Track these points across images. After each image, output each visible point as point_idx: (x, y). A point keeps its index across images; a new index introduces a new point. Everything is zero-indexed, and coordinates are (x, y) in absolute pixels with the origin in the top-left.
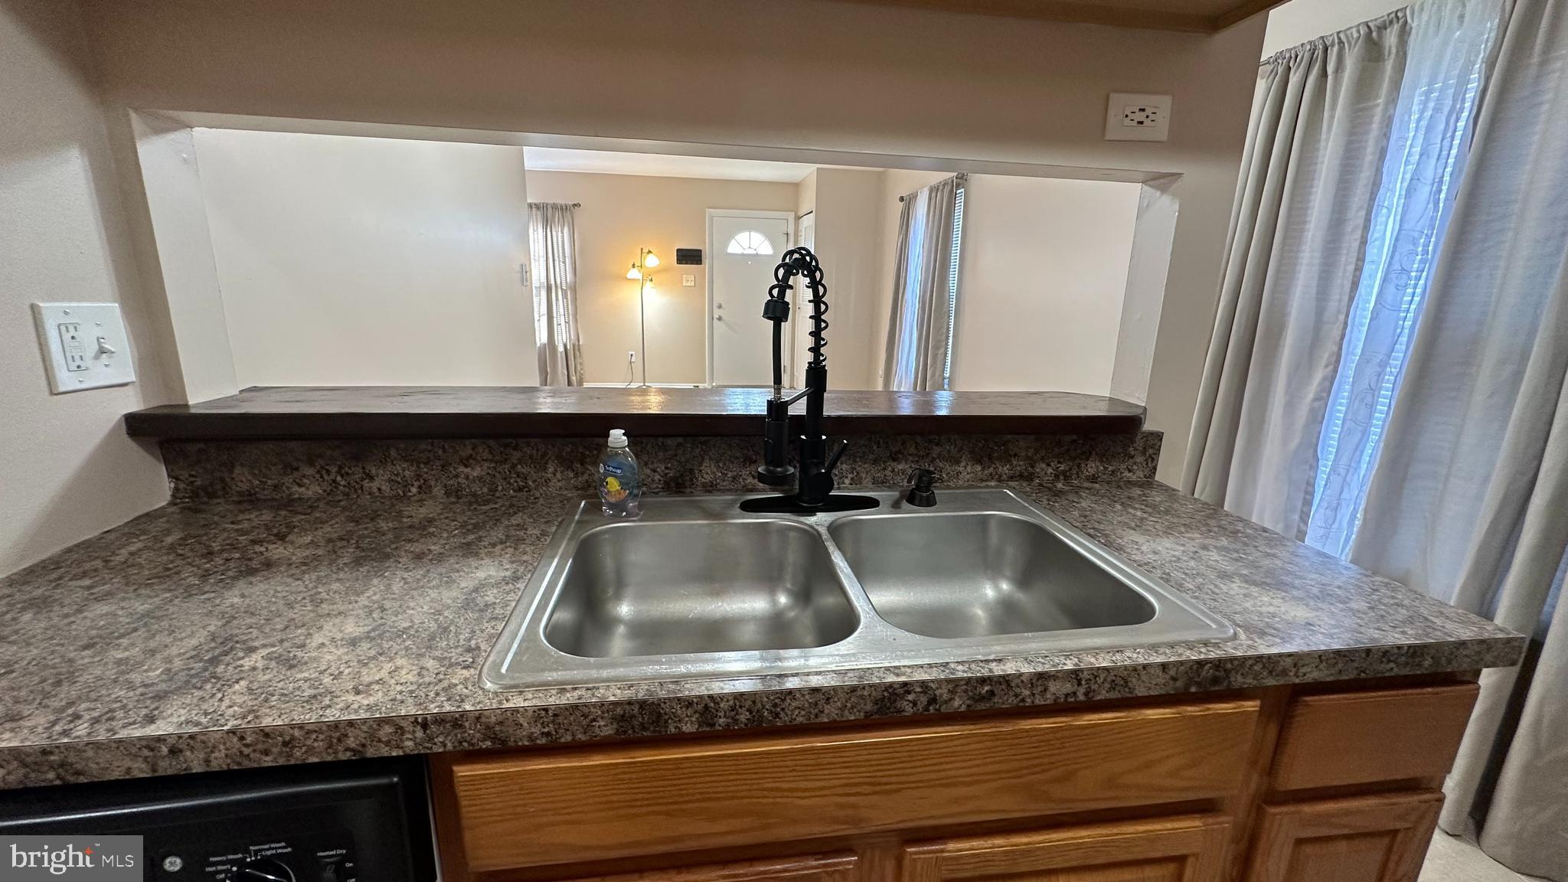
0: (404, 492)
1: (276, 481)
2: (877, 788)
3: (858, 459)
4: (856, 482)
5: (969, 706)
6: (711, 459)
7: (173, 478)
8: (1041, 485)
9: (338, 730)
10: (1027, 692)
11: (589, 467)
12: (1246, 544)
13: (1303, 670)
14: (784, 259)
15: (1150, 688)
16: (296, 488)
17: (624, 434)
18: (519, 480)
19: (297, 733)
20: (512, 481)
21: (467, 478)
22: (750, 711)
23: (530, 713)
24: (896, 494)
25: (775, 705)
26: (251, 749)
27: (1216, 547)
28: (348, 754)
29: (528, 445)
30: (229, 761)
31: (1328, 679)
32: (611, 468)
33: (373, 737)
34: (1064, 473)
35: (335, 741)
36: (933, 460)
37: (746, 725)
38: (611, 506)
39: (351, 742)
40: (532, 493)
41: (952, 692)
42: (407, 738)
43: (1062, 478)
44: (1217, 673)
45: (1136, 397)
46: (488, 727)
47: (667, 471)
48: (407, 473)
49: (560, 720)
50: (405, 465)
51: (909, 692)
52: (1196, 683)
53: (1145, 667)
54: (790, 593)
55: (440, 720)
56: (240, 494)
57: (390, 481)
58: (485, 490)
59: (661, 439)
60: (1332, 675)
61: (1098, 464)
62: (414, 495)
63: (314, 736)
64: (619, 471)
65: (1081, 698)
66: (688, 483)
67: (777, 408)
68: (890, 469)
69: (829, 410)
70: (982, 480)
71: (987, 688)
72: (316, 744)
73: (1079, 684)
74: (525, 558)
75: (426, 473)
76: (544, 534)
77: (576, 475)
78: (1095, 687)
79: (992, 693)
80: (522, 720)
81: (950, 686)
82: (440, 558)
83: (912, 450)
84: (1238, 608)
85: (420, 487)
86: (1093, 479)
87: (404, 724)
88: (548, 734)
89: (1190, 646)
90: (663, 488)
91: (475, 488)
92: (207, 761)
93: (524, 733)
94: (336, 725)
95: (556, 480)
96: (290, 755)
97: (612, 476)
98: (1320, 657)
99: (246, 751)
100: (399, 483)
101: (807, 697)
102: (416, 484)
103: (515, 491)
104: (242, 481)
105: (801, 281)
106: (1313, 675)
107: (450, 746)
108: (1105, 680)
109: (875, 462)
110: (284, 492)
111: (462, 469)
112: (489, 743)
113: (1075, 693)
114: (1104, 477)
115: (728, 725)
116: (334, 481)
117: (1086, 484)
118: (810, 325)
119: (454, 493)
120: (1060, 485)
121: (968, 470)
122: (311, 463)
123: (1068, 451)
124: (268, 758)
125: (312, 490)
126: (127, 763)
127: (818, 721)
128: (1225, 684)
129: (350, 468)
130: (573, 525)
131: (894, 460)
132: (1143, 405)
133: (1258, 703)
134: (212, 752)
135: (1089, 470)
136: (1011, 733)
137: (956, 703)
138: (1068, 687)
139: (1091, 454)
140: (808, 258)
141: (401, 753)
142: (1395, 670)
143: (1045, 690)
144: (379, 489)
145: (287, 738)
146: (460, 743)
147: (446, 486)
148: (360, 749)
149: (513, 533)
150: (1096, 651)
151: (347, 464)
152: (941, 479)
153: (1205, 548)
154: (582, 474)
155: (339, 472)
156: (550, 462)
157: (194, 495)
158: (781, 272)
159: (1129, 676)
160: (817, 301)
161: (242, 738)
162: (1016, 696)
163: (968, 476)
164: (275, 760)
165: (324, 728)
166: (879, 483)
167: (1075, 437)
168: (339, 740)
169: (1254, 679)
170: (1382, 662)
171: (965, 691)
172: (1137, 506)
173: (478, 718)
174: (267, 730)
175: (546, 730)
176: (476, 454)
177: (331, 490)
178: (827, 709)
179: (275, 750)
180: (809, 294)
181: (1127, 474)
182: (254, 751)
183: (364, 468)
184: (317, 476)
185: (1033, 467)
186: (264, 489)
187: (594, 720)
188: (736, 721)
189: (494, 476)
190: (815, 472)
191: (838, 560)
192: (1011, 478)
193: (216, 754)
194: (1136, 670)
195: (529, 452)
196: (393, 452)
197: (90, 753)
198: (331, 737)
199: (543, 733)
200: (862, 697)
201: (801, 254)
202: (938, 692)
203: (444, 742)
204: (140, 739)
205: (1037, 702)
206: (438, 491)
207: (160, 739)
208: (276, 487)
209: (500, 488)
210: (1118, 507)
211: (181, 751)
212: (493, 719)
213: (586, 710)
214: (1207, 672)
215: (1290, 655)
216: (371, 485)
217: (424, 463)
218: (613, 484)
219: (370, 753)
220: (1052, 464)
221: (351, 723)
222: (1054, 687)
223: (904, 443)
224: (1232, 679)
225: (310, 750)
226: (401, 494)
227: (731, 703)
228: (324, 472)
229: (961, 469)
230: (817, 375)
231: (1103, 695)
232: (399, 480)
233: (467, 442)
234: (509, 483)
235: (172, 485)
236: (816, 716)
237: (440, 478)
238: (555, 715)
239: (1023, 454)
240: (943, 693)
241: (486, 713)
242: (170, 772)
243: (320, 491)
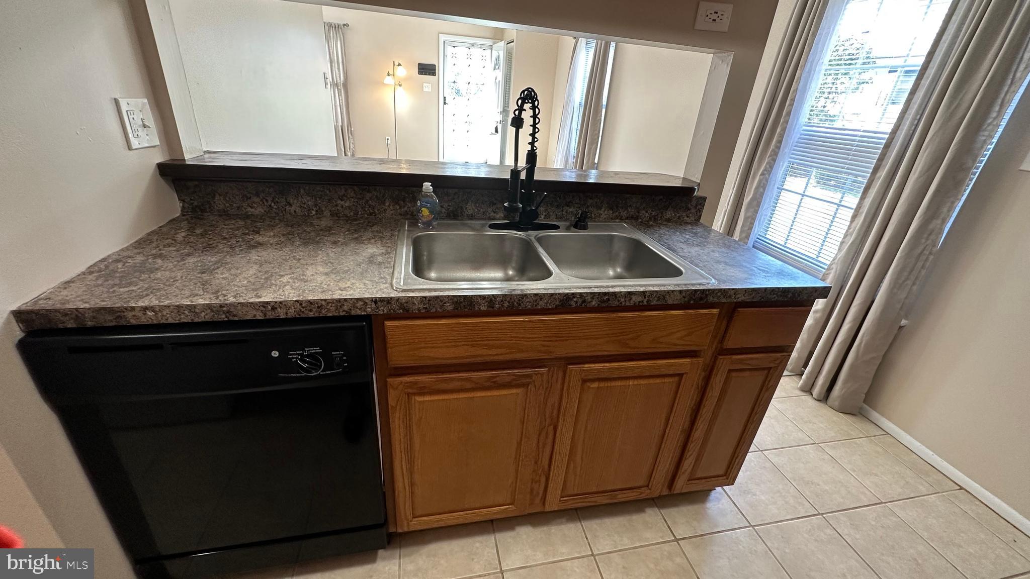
0: (308, 213)
1: (238, 205)
2: (558, 339)
3: (549, 205)
4: (547, 217)
5: (599, 304)
6: (472, 201)
7: (181, 201)
8: (641, 222)
9: (340, 302)
10: (624, 300)
11: (408, 203)
12: (732, 251)
13: (739, 296)
14: (521, 95)
15: (674, 301)
16: (249, 209)
17: (431, 186)
18: (370, 209)
19: (323, 303)
20: (366, 209)
21: (342, 207)
22: (509, 302)
23: (419, 299)
24: (568, 223)
25: (519, 300)
26: (304, 309)
27: (718, 251)
28: (344, 313)
29: (375, 190)
30: (295, 314)
31: (748, 301)
32: (424, 203)
33: (355, 306)
34: (654, 216)
35: (339, 307)
36: (588, 207)
37: (507, 308)
38: (424, 223)
39: (345, 308)
40: (377, 216)
41: (592, 298)
42: (368, 308)
43: (653, 219)
44: (702, 296)
45: (696, 178)
46: (401, 304)
47: (449, 207)
48: (310, 203)
49: (431, 302)
50: (309, 198)
51: (575, 298)
52: (694, 299)
53: (673, 291)
54: (514, 269)
55: (382, 300)
56: (218, 211)
57: (301, 207)
58: (352, 214)
59: (446, 190)
60: (750, 299)
61: (672, 213)
62: (314, 215)
63: (330, 305)
64: (429, 205)
65: (645, 303)
66: (460, 214)
67: (515, 173)
68: (565, 211)
69: (537, 177)
70: (612, 219)
71: (606, 297)
72: (331, 308)
73: (645, 298)
74: (388, 245)
75: (320, 203)
76: (392, 235)
77: (401, 208)
78: (651, 299)
79: (608, 300)
80: (415, 302)
81: (592, 296)
82: (345, 244)
83: (577, 201)
84: (719, 273)
85: (317, 211)
86: (669, 220)
87: (367, 301)
88: (426, 308)
89: (693, 285)
90: (446, 216)
91: (347, 212)
92: (287, 313)
93: (416, 307)
94: (339, 300)
95: (390, 209)
96: (320, 312)
97: (424, 207)
98: (746, 290)
99: (303, 310)
100: (305, 208)
101: (533, 297)
102: (315, 209)
103: (368, 215)
104: (220, 204)
105: (527, 106)
106: (741, 298)
107: (385, 311)
108: (656, 296)
109: (558, 207)
110: (243, 211)
111: (339, 202)
112: (401, 311)
113: (643, 301)
114: (675, 219)
115: (500, 308)
116: (270, 206)
117: (665, 223)
118: (531, 130)
119: (335, 215)
120: (651, 223)
121: (604, 213)
122: (257, 195)
123: (657, 205)
124: (312, 313)
125: (259, 210)
126: (254, 312)
127: (536, 308)
128: (705, 300)
129: (279, 199)
130: (406, 232)
131: (568, 206)
132: (699, 182)
133: (718, 310)
134: (289, 309)
135: (667, 215)
136: (614, 318)
137: (594, 303)
138: (640, 299)
139: (669, 207)
140: (533, 93)
141: (366, 314)
142: (776, 298)
143: (631, 299)
144: (295, 211)
145: (320, 305)
146: (390, 310)
147: (331, 211)
148: (349, 311)
149: (376, 234)
150: (653, 286)
151: (277, 197)
152: (591, 218)
153: (713, 251)
154: (404, 207)
155: (272, 201)
156: (387, 200)
157: (194, 210)
158: (520, 102)
159: (666, 295)
160: (535, 116)
161: (301, 304)
162: (618, 301)
163: (605, 216)
164: (314, 314)
165: (335, 301)
166: (560, 218)
167: (661, 197)
168: (341, 307)
169: (718, 299)
170: (771, 294)
171: (598, 298)
172: (687, 233)
173: (398, 300)
174: (311, 301)
175: (425, 306)
176: (347, 194)
177: (269, 211)
178: (541, 303)
179: (314, 310)
180: (531, 113)
181: (686, 218)
182: (306, 310)
183: (286, 199)
184: (261, 203)
185: (638, 212)
186: (232, 209)
187: (445, 303)
188: (503, 306)
189: (357, 206)
190: (529, 209)
191: (541, 251)
192: (627, 218)
193: (290, 311)
194: (669, 293)
195: (375, 194)
196: (302, 191)
197: (239, 308)
198: (337, 305)
199: (424, 308)
200: (555, 298)
201: (529, 91)
202: (586, 298)
203: (383, 310)
204: (260, 302)
205: (627, 304)
206: (327, 213)
207: (267, 303)
208: (238, 208)
209: (360, 213)
210: (678, 233)
211: (276, 308)
212: (404, 301)
213: (442, 299)
214: (698, 295)
215: (733, 289)
216: (290, 208)
217: (319, 198)
218: (425, 212)
219: (353, 313)
220: (648, 211)
221: (345, 300)
222: (634, 298)
223: (573, 197)
224: (708, 298)
225: (329, 310)
226: (307, 214)
227: (501, 298)
228: (264, 201)
229: (602, 212)
230: (532, 157)
231: (654, 303)
232: (306, 206)
233: (342, 187)
234: (365, 210)
235: (181, 205)
236: (536, 306)
237: (328, 206)
238: (429, 300)
239: (634, 206)
240: (589, 298)
241: (401, 298)
242: (271, 317)
243: (263, 211)
